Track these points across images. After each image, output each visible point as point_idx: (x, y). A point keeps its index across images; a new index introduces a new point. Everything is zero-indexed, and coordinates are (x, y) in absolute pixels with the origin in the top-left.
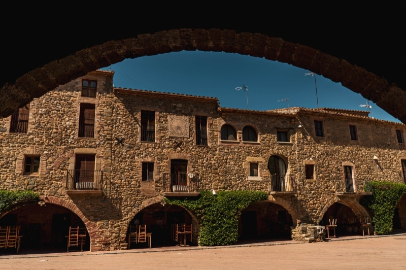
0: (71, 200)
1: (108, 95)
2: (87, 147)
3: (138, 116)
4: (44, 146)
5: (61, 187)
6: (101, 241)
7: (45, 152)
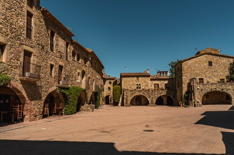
0: (21, 85)
1: (38, 11)
2: (29, 46)
3: (49, 32)
4: (8, 37)
5: (17, 74)
6: (34, 114)
7: (9, 43)
